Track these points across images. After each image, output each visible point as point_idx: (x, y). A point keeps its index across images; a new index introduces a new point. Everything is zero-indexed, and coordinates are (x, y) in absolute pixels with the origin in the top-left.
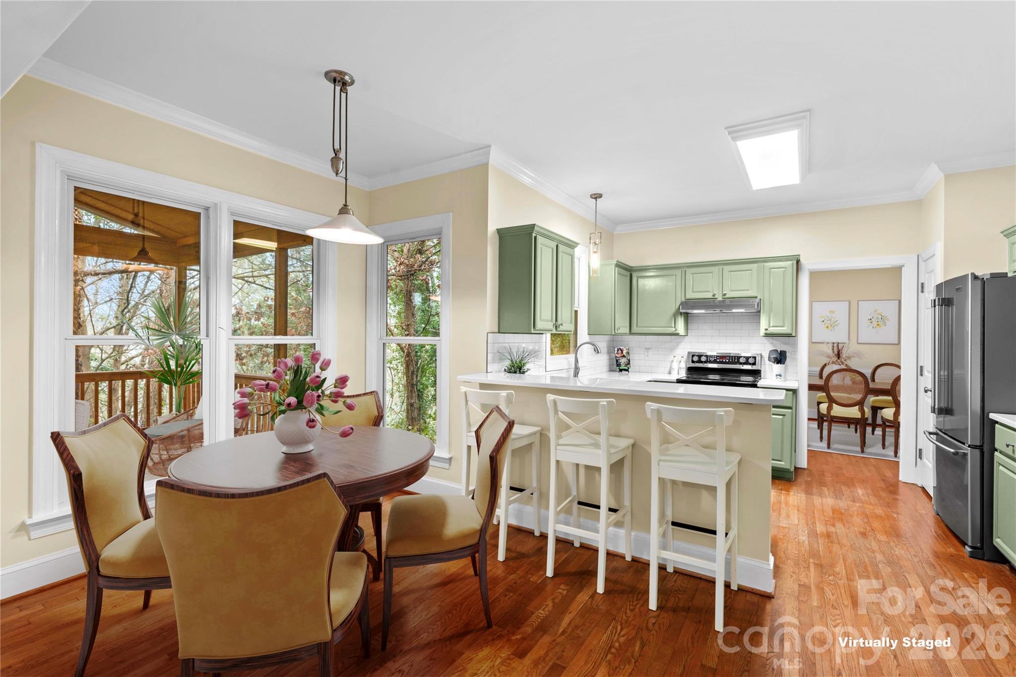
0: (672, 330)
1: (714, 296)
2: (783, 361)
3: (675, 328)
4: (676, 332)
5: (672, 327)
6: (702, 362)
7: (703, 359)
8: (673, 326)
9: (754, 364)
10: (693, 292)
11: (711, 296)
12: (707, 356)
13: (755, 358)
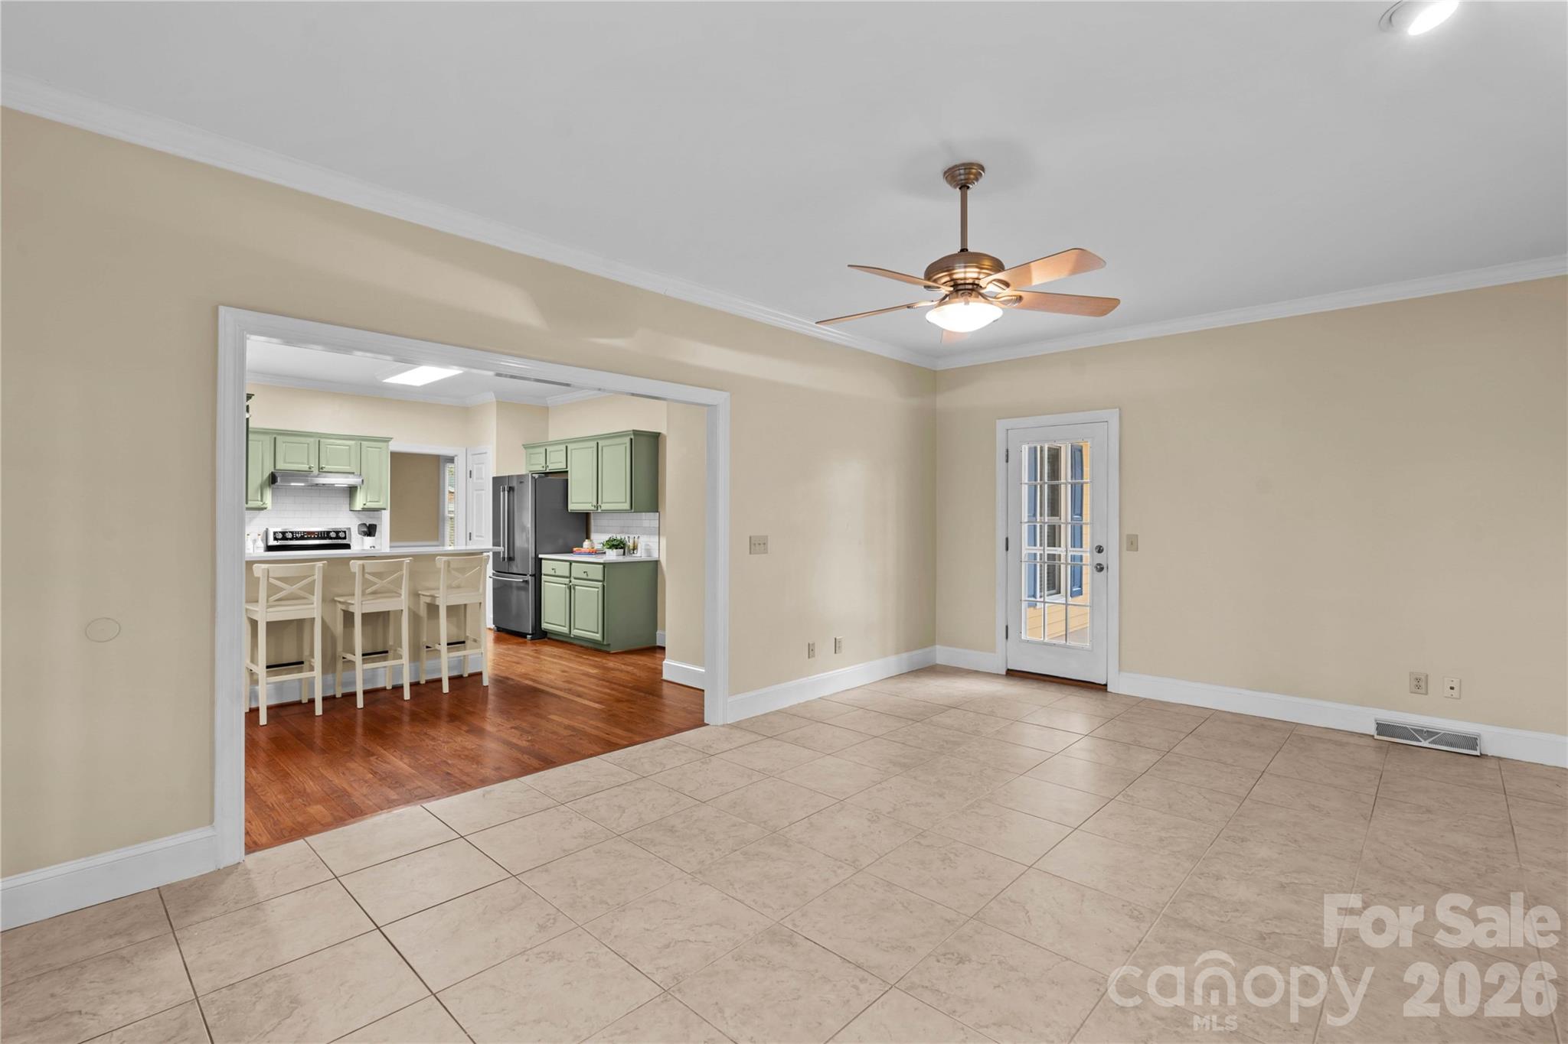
0: (259, 504)
1: (310, 468)
2: (373, 533)
3: (262, 501)
4: (264, 506)
5: (258, 500)
6: (287, 539)
7: (289, 536)
8: (260, 499)
9: (345, 538)
10: (285, 462)
11: (307, 469)
12: (292, 533)
13: (345, 532)
